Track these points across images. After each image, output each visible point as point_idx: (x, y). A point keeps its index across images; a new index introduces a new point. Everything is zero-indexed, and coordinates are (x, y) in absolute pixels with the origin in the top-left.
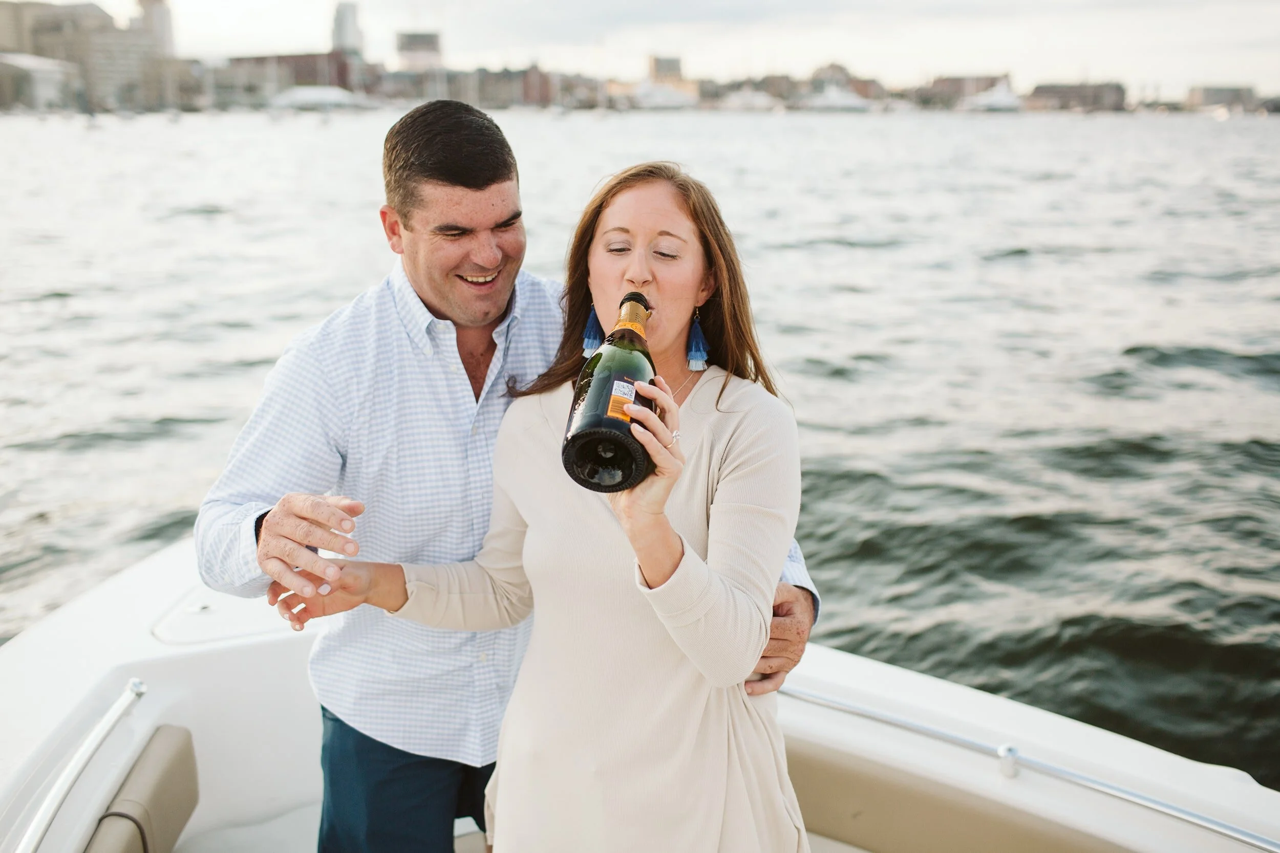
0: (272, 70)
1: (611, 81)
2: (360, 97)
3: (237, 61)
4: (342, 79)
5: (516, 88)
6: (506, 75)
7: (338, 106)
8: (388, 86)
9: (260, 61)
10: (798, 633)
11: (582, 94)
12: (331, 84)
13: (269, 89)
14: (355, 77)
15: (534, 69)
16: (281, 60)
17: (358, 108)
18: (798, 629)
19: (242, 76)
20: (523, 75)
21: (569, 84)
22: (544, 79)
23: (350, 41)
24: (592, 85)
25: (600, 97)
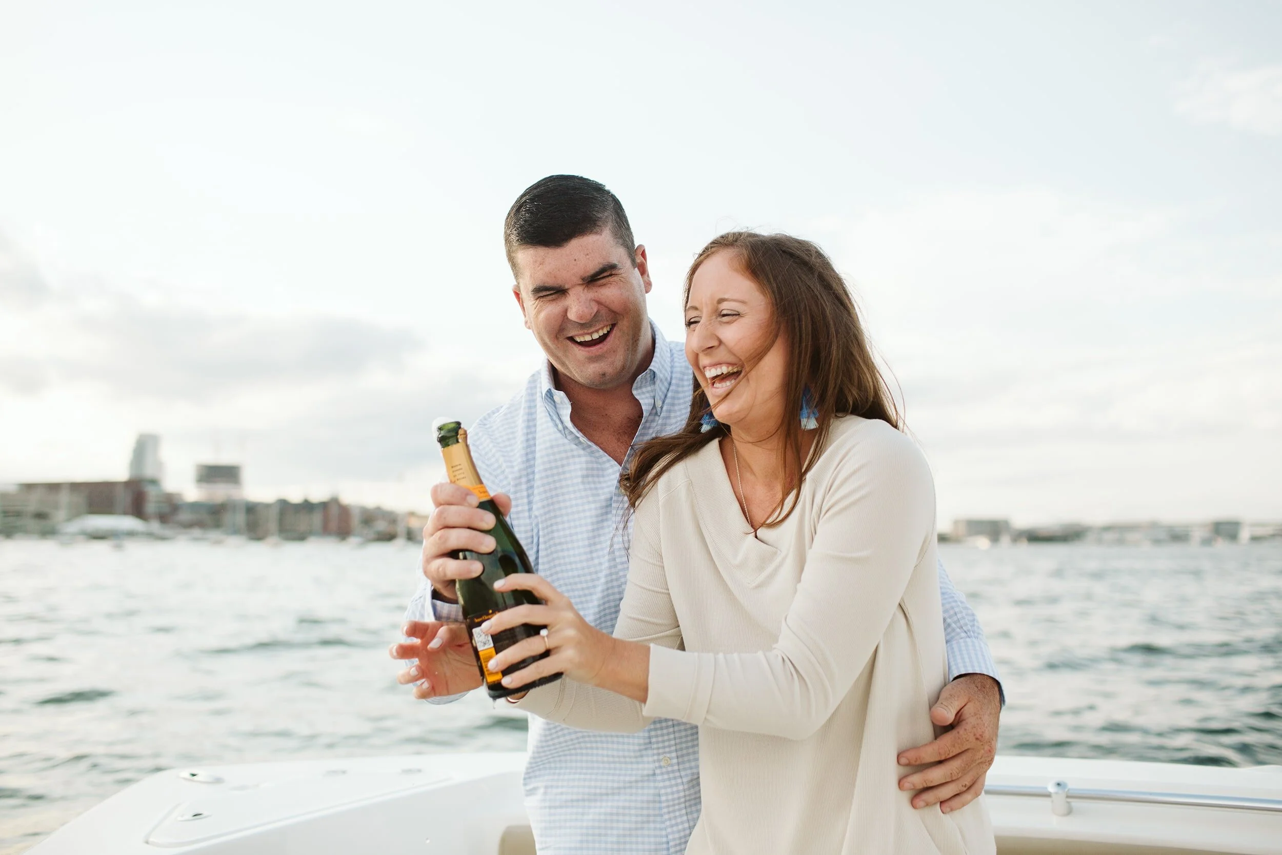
0: (64, 498)
1: (412, 514)
2: (155, 526)
3: (29, 487)
4: (137, 509)
5: (317, 519)
6: (307, 507)
7: (131, 534)
8: (184, 516)
9: (54, 487)
10: (977, 739)
11: (381, 526)
12: (125, 513)
13: (60, 515)
14: (151, 507)
15: (335, 501)
16: (75, 487)
17: (151, 536)
18: (975, 735)
19: (33, 503)
20: (324, 506)
21: (369, 517)
22: (344, 511)
23: (149, 472)
24: (392, 518)
25: (401, 529)
